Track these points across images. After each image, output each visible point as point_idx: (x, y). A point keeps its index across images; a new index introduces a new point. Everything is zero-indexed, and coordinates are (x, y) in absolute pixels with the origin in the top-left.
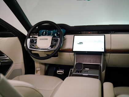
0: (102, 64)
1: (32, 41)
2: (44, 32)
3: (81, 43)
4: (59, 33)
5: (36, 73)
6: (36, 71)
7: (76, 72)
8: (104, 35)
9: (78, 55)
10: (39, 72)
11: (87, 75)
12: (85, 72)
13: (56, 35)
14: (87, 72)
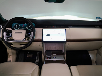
0: (64, 50)
1: (8, 35)
2: (17, 25)
3: (48, 35)
4: (30, 26)
5: (9, 58)
6: (9, 56)
7: (47, 59)
8: (66, 29)
9: (46, 44)
10: (11, 57)
11: (56, 60)
12: (54, 57)
13: (27, 28)
14: (55, 57)
